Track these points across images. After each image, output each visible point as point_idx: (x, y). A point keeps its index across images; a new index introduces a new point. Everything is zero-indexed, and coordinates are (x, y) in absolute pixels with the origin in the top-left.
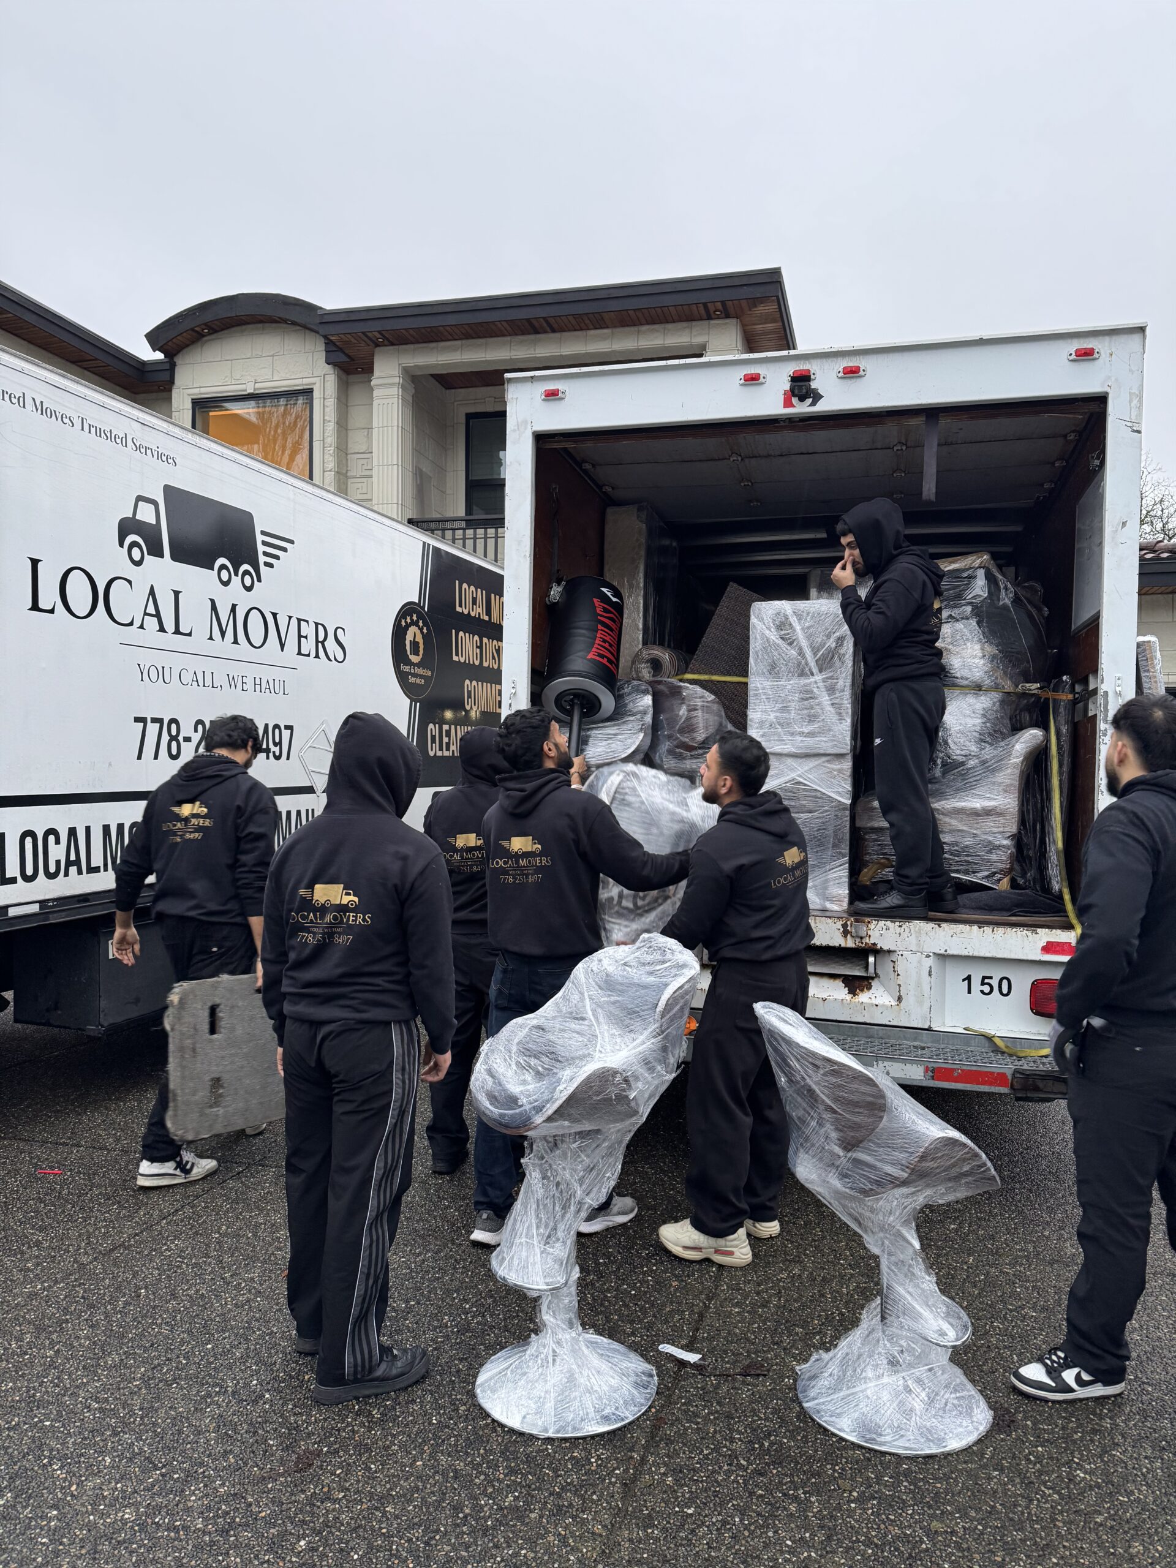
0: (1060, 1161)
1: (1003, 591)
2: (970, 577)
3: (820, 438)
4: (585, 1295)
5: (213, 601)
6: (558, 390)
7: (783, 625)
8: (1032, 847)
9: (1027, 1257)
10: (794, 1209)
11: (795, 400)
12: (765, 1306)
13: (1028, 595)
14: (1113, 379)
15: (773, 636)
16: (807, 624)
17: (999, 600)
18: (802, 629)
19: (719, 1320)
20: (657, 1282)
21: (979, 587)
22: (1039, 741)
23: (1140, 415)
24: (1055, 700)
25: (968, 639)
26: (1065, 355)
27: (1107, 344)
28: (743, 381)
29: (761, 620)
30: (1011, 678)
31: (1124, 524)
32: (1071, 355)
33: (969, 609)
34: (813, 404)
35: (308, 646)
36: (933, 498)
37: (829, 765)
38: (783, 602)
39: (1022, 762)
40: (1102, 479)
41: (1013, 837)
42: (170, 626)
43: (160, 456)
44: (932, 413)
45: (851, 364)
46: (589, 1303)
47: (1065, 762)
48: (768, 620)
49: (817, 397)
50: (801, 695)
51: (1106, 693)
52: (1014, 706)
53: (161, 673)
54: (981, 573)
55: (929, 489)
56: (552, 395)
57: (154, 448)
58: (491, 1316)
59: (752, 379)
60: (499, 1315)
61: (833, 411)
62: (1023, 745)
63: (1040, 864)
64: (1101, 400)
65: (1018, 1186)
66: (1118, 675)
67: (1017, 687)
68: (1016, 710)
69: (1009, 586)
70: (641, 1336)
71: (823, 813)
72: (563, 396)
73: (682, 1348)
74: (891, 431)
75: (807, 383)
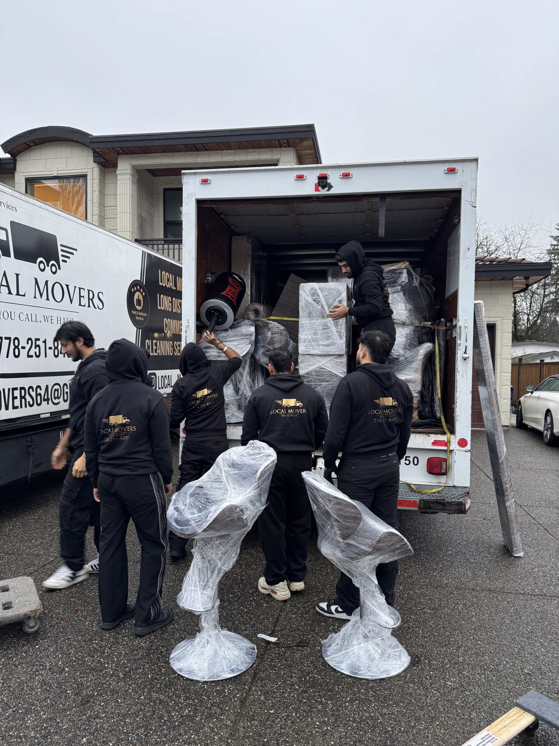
0: (441, 540)
1: (415, 279)
2: (400, 273)
3: (332, 206)
4: (223, 612)
5: (36, 279)
6: (208, 179)
7: (314, 294)
8: (428, 397)
9: (426, 585)
10: (321, 567)
11: (320, 188)
12: (307, 614)
13: (426, 281)
14: (464, 182)
15: (310, 299)
16: (325, 294)
17: (413, 284)
18: (323, 296)
19: (286, 621)
20: (257, 605)
21: (404, 278)
22: (430, 349)
23: (476, 199)
24: (438, 330)
25: (399, 302)
26: (442, 171)
27: (461, 166)
28: (296, 178)
29: (304, 292)
30: (418, 320)
31: (469, 249)
32: (445, 170)
33: (400, 287)
34: (328, 190)
35: (85, 301)
36: (383, 235)
37: (336, 360)
38: (314, 283)
39: (423, 358)
40: (459, 228)
41: (419, 392)
42: (14, 290)
43: (8, 207)
44: (383, 196)
45: (346, 172)
46: (225, 616)
47: (442, 358)
48: (307, 292)
49: (330, 187)
50: (323, 327)
51: (460, 327)
52: (419, 333)
53: (10, 315)
54: (405, 271)
55: (382, 232)
56: (205, 181)
57: (5, 202)
58: (177, 625)
59: (300, 177)
60: (181, 624)
61: (338, 194)
62: (424, 351)
63: (431, 405)
64: (457, 193)
65: (422, 552)
66: (466, 318)
67: (421, 324)
68: (420, 334)
69: (418, 277)
70: (249, 631)
71: (333, 382)
72: (210, 182)
73: (269, 635)
74: (364, 204)
75: (325, 180)
